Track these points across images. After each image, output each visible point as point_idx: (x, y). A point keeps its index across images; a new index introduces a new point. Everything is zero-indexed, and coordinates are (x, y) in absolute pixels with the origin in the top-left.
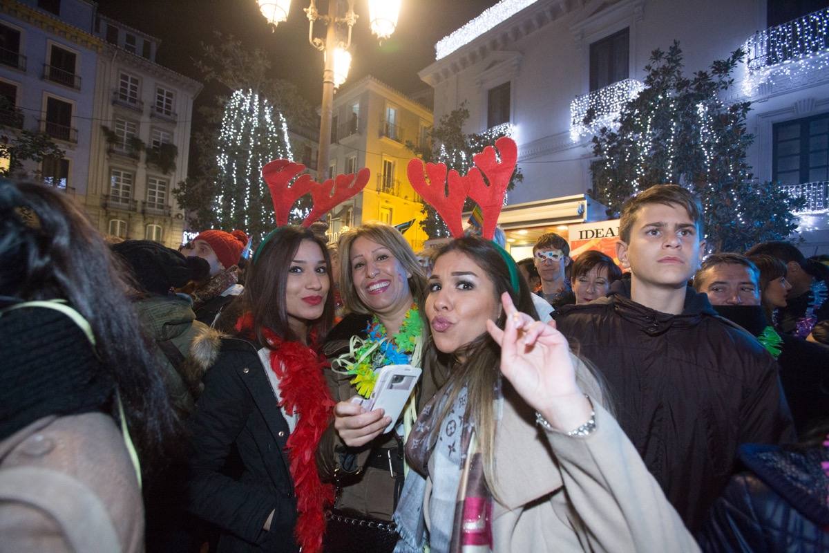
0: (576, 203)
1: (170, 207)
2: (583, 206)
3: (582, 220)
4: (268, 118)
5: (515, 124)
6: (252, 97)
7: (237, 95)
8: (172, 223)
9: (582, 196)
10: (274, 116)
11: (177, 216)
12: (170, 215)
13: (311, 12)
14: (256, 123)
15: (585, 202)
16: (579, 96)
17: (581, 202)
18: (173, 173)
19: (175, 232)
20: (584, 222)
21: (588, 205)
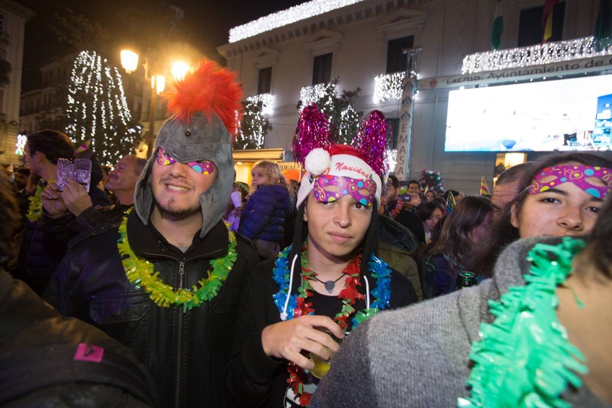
0: (280, 153)
1: (4, 115)
2: (282, 154)
3: (281, 161)
4: (108, 74)
5: (272, 94)
6: (96, 58)
7: (84, 55)
8: (6, 128)
9: (282, 149)
10: (113, 73)
11: (12, 123)
12: (4, 121)
13: (146, 66)
14: (99, 76)
15: (284, 152)
16: (305, 86)
17: (282, 152)
18: (6, 86)
19: (9, 136)
20: (283, 162)
21: (286, 153)
